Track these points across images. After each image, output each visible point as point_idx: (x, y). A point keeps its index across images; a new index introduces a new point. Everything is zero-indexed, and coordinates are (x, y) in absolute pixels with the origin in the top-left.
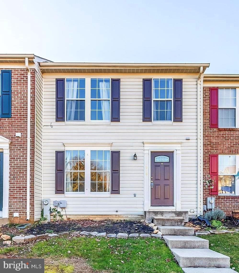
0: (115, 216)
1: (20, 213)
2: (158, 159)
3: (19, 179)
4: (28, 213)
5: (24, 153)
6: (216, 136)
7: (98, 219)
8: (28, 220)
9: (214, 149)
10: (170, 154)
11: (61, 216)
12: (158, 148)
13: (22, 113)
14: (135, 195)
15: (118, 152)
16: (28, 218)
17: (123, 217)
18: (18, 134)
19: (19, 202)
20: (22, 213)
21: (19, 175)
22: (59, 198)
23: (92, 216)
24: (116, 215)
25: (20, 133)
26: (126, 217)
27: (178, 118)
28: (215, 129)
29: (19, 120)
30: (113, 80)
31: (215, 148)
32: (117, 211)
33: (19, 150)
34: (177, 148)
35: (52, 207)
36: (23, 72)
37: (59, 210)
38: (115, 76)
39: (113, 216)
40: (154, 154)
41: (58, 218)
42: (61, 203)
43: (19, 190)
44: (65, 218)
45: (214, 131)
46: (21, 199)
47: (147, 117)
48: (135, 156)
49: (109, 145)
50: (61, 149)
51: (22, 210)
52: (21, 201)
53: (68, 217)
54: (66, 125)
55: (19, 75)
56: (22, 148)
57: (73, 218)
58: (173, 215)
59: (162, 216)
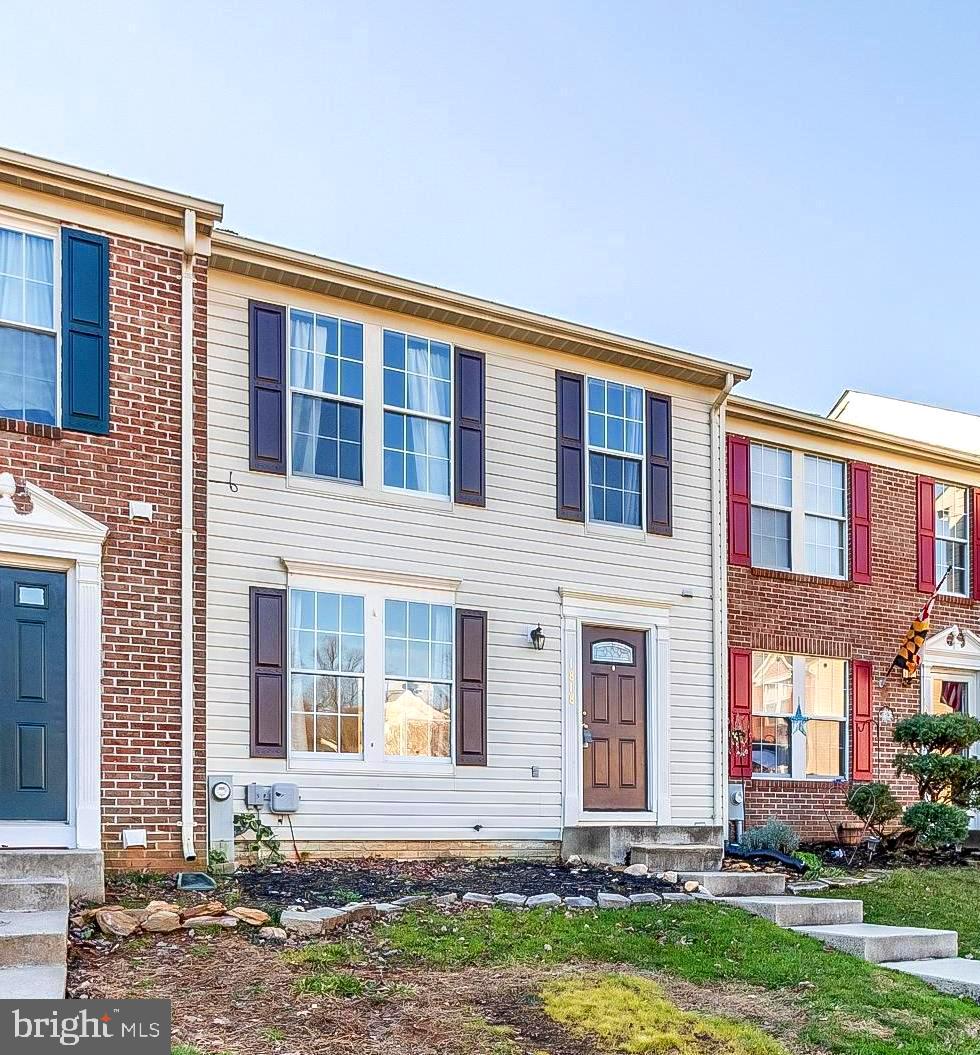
0: (469, 844)
1: (149, 833)
2: (604, 652)
3: (143, 692)
5: (165, 587)
6: (746, 592)
7: (410, 856)
9: (739, 633)
10: (637, 639)
12: (610, 615)
13: (157, 423)
14: (534, 772)
15: (482, 616)
16: (189, 850)
17: (496, 848)
18: (141, 509)
19: (146, 785)
20: (157, 832)
21: (143, 675)
22: (265, 773)
23: (390, 846)
24: (473, 841)
25: (150, 505)
27: (661, 522)
28: (743, 570)
29: (144, 452)
30: (463, 355)
31: (742, 628)
32: (477, 828)
33: (146, 572)
34: (660, 622)
35: (239, 808)
36: (161, 257)
37: (267, 820)
39: (465, 844)
41: (264, 853)
42: (278, 795)
43: (146, 735)
44: (287, 852)
45: (740, 575)
46: (156, 774)
47: (569, 507)
48: (536, 635)
49: (451, 585)
50: (274, 580)
51: (157, 820)
52: (156, 780)
53: (301, 848)
54: (289, 490)
55: (141, 267)
56: (157, 565)
57: (317, 853)
58: (685, 837)
59: (655, 840)
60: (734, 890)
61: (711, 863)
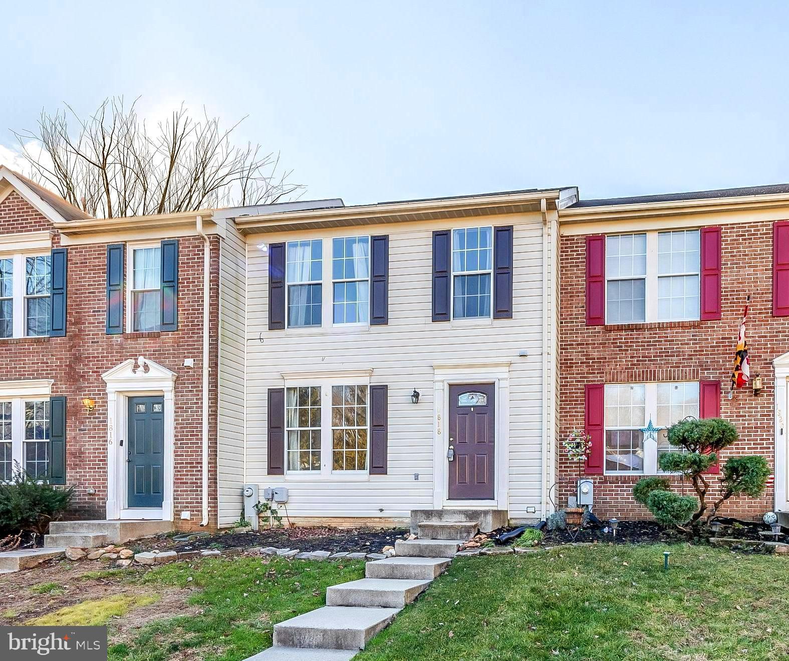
0: (378, 520)
1: (192, 513)
2: (465, 400)
3: (190, 447)
4: (205, 513)
5: (198, 397)
6: (601, 344)
7: (346, 526)
8: (202, 526)
9: (594, 373)
10: (487, 389)
11: (279, 519)
12: (462, 377)
13: (196, 320)
14: (417, 477)
15: (385, 388)
16: (205, 522)
17: (393, 522)
18: (189, 362)
19: (191, 491)
20: (195, 513)
21: (190, 439)
22: (274, 482)
23: (335, 520)
24: (380, 518)
25: (192, 359)
26: (399, 522)
27: (504, 310)
28: (598, 328)
29: (191, 335)
30: (375, 239)
31: (596, 369)
32: (381, 510)
33: (191, 391)
34: (500, 376)
35: (263, 501)
36: (198, 241)
37: (274, 506)
38: (379, 231)
39: (375, 519)
40: (456, 390)
41: (274, 523)
42: (276, 493)
43: (191, 467)
44: (285, 522)
45: (595, 332)
46: (195, 485)
47: (440, 313)
48: (416, 395)
49: (366, 373)
50: (278, 384)
51: (195, 507)
52: (195, 488)
53: (292, 520)
54: (288, 336)
55: (191, 249)
56: (195, 387)
57: (300, 523)
58: (462, 518)
59: (441, 519)
60: (417, 553)
61: (465, 535)
